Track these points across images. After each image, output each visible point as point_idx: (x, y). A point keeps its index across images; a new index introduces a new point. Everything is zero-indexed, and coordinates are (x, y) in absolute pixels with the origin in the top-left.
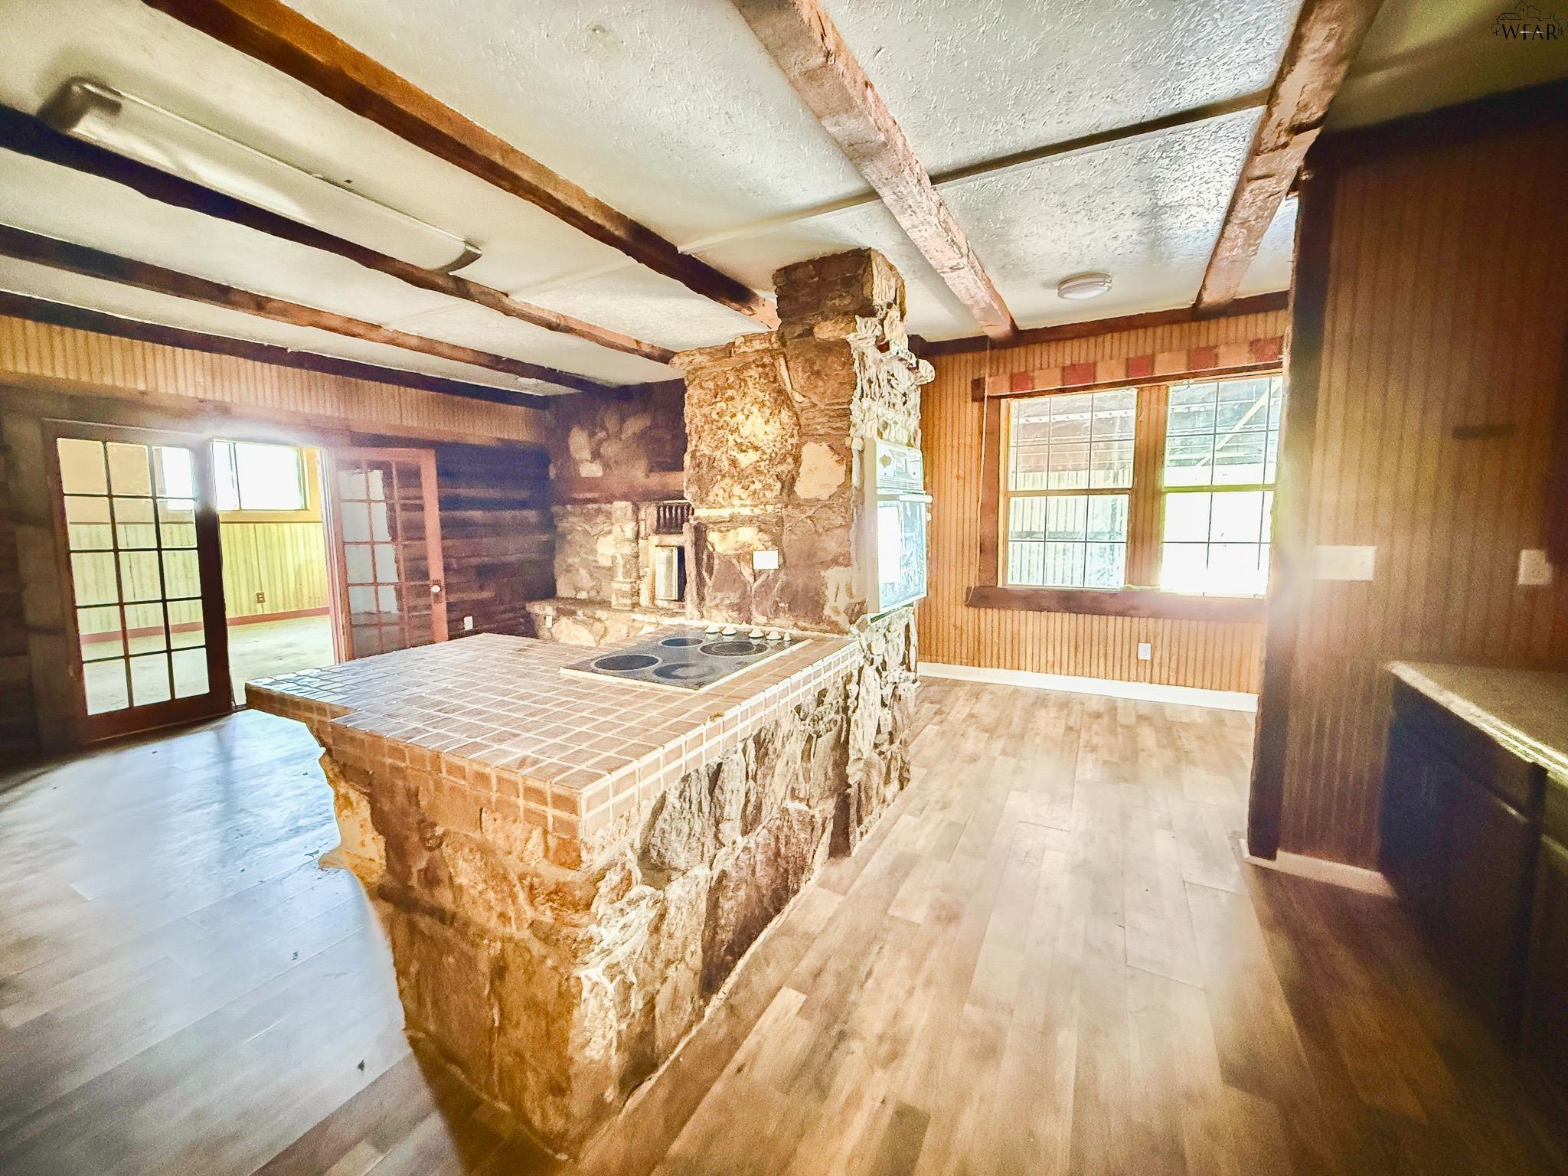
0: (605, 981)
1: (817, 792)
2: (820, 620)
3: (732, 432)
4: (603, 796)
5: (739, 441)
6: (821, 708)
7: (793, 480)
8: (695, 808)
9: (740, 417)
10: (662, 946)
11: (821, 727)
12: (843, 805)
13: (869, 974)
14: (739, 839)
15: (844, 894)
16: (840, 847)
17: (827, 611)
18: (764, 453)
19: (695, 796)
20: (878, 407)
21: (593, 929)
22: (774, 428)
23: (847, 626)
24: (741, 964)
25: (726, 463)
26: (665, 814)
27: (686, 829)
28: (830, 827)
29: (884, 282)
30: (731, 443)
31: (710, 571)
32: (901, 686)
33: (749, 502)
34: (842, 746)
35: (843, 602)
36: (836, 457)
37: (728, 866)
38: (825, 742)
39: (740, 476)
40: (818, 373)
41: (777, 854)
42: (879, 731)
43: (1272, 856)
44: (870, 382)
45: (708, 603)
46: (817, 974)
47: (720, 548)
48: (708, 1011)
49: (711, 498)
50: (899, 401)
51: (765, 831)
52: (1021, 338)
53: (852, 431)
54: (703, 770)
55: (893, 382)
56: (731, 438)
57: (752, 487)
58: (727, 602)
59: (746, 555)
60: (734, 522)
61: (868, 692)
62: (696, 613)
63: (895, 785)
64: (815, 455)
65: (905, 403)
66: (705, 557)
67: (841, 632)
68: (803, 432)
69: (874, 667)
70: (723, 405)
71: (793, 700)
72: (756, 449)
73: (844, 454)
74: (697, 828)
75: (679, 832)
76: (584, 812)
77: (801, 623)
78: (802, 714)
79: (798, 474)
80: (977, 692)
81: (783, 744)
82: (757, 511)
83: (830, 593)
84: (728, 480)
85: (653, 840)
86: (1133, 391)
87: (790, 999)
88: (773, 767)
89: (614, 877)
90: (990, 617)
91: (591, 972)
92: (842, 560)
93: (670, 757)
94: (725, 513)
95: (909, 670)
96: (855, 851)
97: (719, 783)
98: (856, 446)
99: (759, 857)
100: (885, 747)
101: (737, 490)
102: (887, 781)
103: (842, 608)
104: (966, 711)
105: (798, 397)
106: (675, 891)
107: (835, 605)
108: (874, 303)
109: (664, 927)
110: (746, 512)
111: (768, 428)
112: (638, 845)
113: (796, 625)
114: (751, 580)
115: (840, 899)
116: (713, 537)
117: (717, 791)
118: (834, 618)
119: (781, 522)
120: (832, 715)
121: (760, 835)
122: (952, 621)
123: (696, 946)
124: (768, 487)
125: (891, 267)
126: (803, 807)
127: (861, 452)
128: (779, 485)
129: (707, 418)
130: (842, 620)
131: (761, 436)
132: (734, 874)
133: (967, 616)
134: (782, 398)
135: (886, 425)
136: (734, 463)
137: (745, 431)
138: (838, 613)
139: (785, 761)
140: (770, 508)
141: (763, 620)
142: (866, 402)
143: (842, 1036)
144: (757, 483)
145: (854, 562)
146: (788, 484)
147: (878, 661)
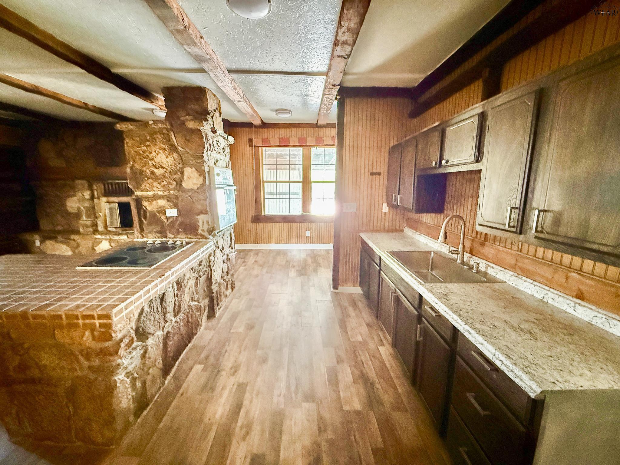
0: (126, 379)
1: (201, 298)
2: (196, 234)
3: (151, 160)
4: (121, 311)
5: (154, 164)
6: (201, 267)
7: (181, 181)
8: (155, 310)
9: (154, 154)
10: (147, 362)
11: (201, 274)
12: (212, 300)
13: (226, 351)
14: (173, 319)
15: (214, 330)
16: (211, 314)
17: (200, 231)
18: (167, 169)
19: (155, 306)
20: (214, 154)
21: (119, 361)
22: (170, 159)
23: (208, 236)
24: (177, 363)
25: (149, 173)
26: (144, 315)
27: (153, 318)
28: (207, 309)
29: (212, 101)
30: (151, 165)
31: (145, 218)
32: (230, 255)
33: (161, 189)
34: (209, 280)
35: (206, 227)
36: (199, 174)
37: (170, 329)
38: (202, 280)
39: (156, 178)
40: (188, 141)
41: (188, 322)
42: (223, 272)
43: (337, 289)
44: (210, 145)
45: (146, 231)
46: (207, 358)
47: (149, 208)
48: (166, 382)
49: (143, 187)
50: (222, 151)
51: (183, 314)
52: (265, 125)
53: (205, 164)
54: (157, 296)
55: (219, 144)
56: (150, 162)
57: (163, 183)
58: (155, 230)
59: (162, 211)
60: (155, 197)
61: (217, 258)
62: (140, 235)
63: (230, 290)
64: (190, 172)
65: (224, 152)
66: (142, 212)
67: (206, 238)
68: (184, 163)
69: (219, 249)
70: (145, 148)
71: (189, 266)
72: (163, 168)
73: (201, 173)
74: (157, 317)
75: (150, 320)
76: (114, 318)
77: (189, 236)
78: (194, 270)
79: (183, 179)
80: (257, 252)
81: (187, 283)
82: (166, 193)
83: (200, 224)
84: (150, 180)
85: (140, 325)
86: (301, 149)
87: (199, 367)
88: (184, 291)
89: (126, 341)
90: (261, 226)
91: (120, 377)
92: (204, 212)
93: (145, 294)
94: (150, 193)
95: (232, 249)
96: (217, 315)
97: (164, 300)
98: (207, 169)
99: (181, 324)
100: (225, 277)
101: (155, 184)
102: (227, 289)
103: (206, 230)
104: (254, 260)
105: (180, 149)
106: (150, 341)
107: (203, 227)
108: (209, 110)
109: (147, 355)
110: (161, 193)
111: (168, 160)
112: (134, 328)
113: (187, 237)
114: (166, 221)
115: (213, 332)
116: (145, 203)
117: (164, 303)
118: (203, 233)
119: (177, 197)
120: (205, 269)
121: (181, 315)
122: (247, 228)
123: (160, 360)
124: (170, 183)
125: (214, 95)
126: (196, 303)
127: (209, 172)
128: (175, 183)
129: (138, 153)
130: (206, 234)
131: (165, 163)
132: (172, 331)
133: (251, 226)
134: (173, 148)
135: (217, 161)
136: (152, 173)
137: (157, 160)
138: (203, 231)
139: (188, 288)
140: (172, 192)
141: (172, 236)
142: (209, 153)
143: (218, 372)
144: (165, 182)
145: (209, 213)
146: (179, 183)
147: (221, 247)
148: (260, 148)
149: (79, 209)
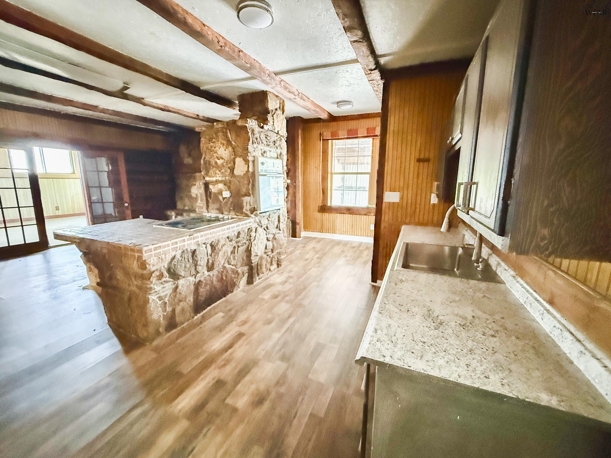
0: (158, 300)
1: (239, 264)
2: (242, 213)
3: (215, 153)
4: (150, 250)
5: (217, 156)
6: (239, 239)
7: (234, 169)
8: (186, 260)
9: (217, 148)
10: (177, 296)
11: (240, 244)
12: (251, 269)
13: (246, 309)
14: (206, 272)
15: (248, 293)
16: (250, 281)
17: (244, 210)
18: (225, 160)
19: (186, 257)
20: (261, 147)
21: (152, 285)
22: (227, 152)
23: (250, 215)
24: (209, 308)
25: (214, 163)
26: (175, 260)
27: (183, 265)
28: (246, 275)
30: (215, 157)
31: (210, 198)
32: (276, 236)
33: (221, 176)
34: (248, 251)
35: (248, 207)
36: (245, 162)
37: (202, 279)
38: (242, 249)
39: (218, 167)
40: (238, 136)
41: (222, 279)
42: (266, 248)
43: (376, 282)
44: (257, 139)
45: (210, 208)
46: (230, 310)
47: (213, 190)
48: (196, 317)
49: (210, 174)
50: (272, 144)
51: (217, 272)
52: (332, 119)
53: (249, 154)
54: (189, 250)
55: (268, 138)
56: (215, 155)
57: (222, 171)
58: (215, 208)
59: (220, 193)
60: (217, 182)
61: (259, 235)
62: (206, 211)
63: (275, 266)
64: (239, 161)
65: (274, 144)
66: (208, 194)
67: (248, 216)
68: (235, 154)
69: (263, 228)
70: (212, 144)
72: (223, 159)
73: (247, 161)
74: (188, 266)
75: (181, 266)
76: (144, 254)
77: (237, 214)
78: (230, 239)
79: (235, 167)
81: (222, 247)
82: (224, 179)
83: (245, 204)
84: (214, 169)
85: (172, 266)
86: (371, 139)
88: (218, 254)
89: (157, 273)
90: (326, 215)
91: (152, 297)
92: (247, 194)
93: (173, 244)
94: (214, 179)
95: (280, 230)
96: (255, 283)
97: (195, 254)
98: (250, 159)
99: (214, 279)
100: (269, 253)
101: (217, 172)
102: (271, 264)
103: (248, 209)
105: (233, 143)
106: (181, 282)
107: (246, 208)
108: (269, 109)
109: (178, 290)
110: (220, 179)
111: (226, 152)
112: (166, 266)
113: (236, 215)
114: (222, 200)
115: (246, 294)
116: (211, 187)
117: (194, 257)
118: (246, 212)
119: (230, 182)
120: (245, 241)
121: (215, 272)
122: (314, 217)
123: (191, 299)
124: (226, 171)
125: (277, 96)
126: (234, 267)
127: (253, 161)
128: (229, 170)
129: (207, 148)
130: (248, 213)
131: (224, 154)
132: (204, 282)
133: (319, 215)
134: (229, 143)
135: (265, 152)
136: (216, 163)
137: (219, 153)
138: (247, 210)
139: (223, 252)
140: (227, 178)
141: (226, 213)
142: (255, 145)
144: (223, 170)
145: (252, 195)
146: (232, 170)
147: (265, 226)
148: (330, 141)
149: (197, 195)
